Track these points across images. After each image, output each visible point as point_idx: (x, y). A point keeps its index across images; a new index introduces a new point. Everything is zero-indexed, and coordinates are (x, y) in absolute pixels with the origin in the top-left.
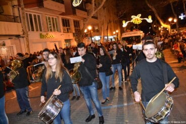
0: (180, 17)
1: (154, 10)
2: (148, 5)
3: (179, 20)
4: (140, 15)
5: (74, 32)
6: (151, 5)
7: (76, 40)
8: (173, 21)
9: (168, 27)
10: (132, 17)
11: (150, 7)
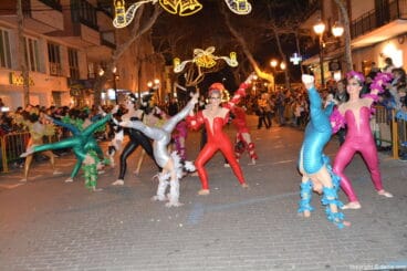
0: (292, 60)
1: (241, 40)
2: (231, 29)
3: (290, 65)
4: (213, 49)
5: (69, 76)
6: (237, 30)
7: (72, 95)
8: (278, 68)
9: (270, 77)
10: (196, 51)
11: (235, 33)
